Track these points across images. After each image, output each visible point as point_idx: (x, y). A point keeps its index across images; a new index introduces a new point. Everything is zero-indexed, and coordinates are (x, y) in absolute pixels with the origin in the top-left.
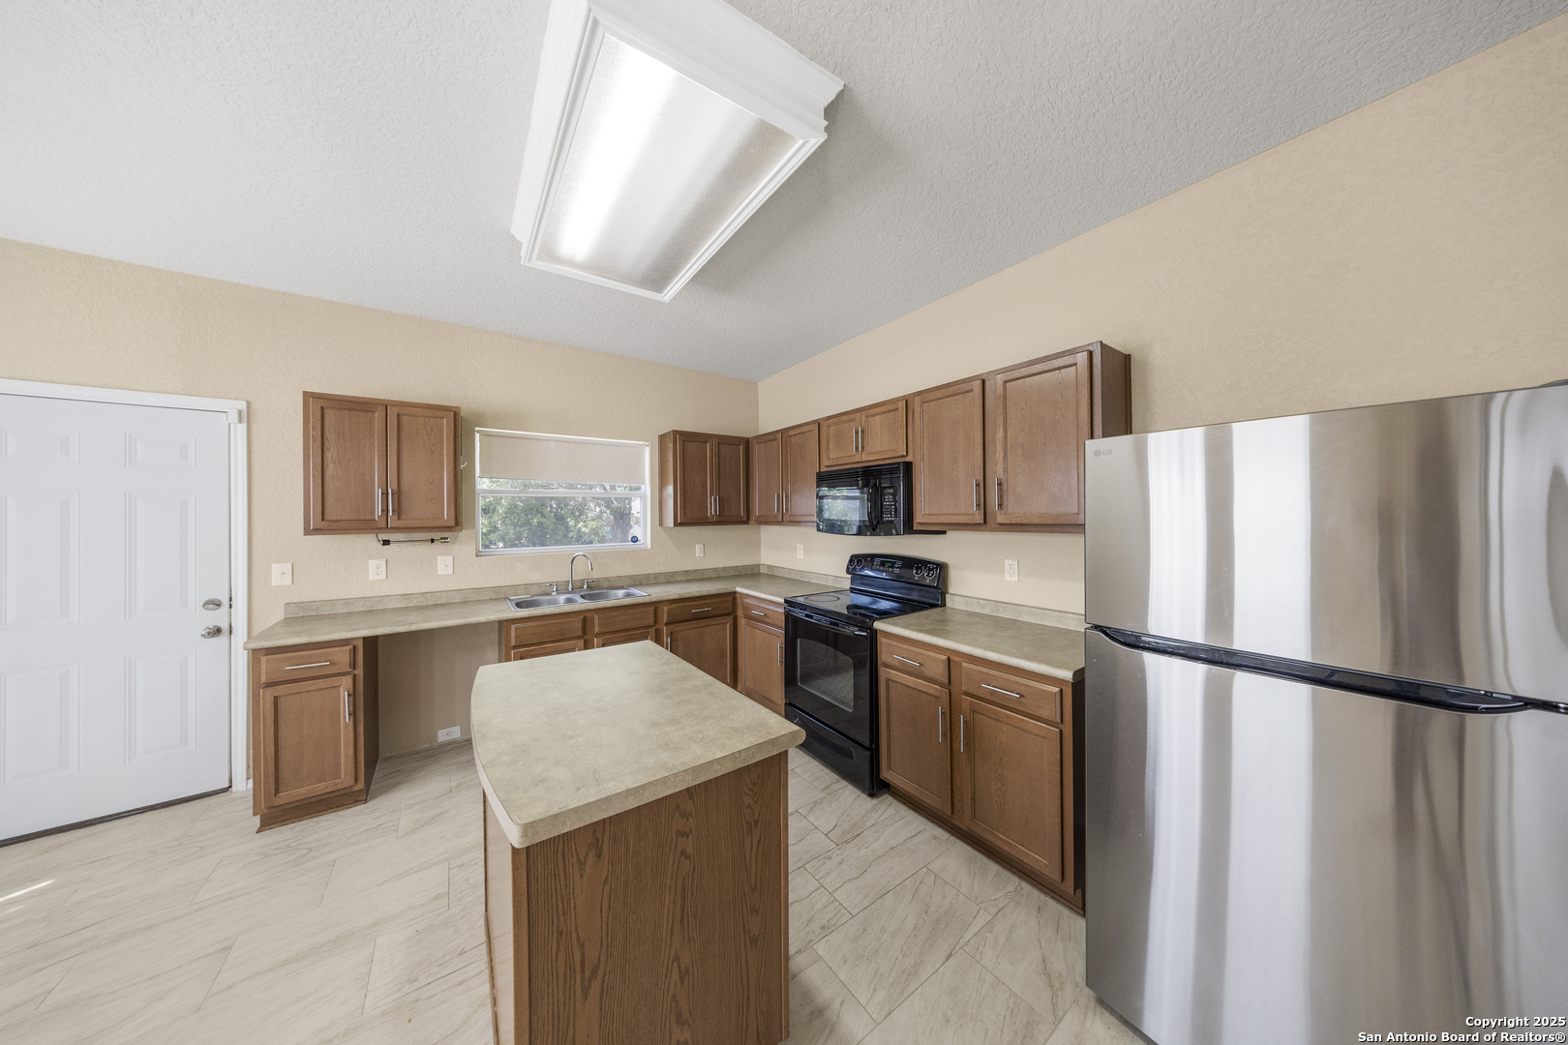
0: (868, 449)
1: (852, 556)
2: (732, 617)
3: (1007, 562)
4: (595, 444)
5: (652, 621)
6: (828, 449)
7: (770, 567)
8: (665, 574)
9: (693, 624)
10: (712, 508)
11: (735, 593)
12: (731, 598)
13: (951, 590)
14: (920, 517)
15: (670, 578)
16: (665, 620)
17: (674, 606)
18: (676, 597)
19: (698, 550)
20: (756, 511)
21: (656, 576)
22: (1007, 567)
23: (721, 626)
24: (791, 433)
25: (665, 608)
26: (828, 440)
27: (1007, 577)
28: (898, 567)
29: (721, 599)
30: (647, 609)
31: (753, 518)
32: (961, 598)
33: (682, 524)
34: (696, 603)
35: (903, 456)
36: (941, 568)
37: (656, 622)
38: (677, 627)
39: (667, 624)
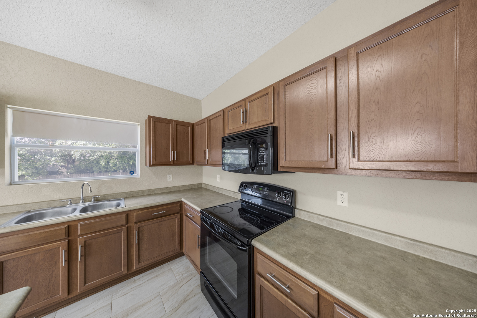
0: (250, 121)
1: (242, 183)
2: (179, 214)
3: (339, 193)
4: (105, 122)
5: (124, 222)
6: (228, 124)
7: (206, 184)
8: (149, 190)
9: (154, 221)
10: (172, 157)
11: (182, 201)
12: (179, 204)
13: (298, 206)
14: (282, 163)
15: (151, 193)
16: (134, 220)
17: (140, 212)
18: (142, 207)
19: (169, 178)
20: (197, 159)
21: (143, 192)
22: (339, 196)
23: (172, 220)
24: (211, 118)
25: (135, 214)
26: (228, 119)
27: (339, 203)
28: (266, 191)
29: (173, 206)
30: (121, 216)
31: (195, 162)
32: (306, 213)
33: (153, 165)
34: (156, 209)
35: (272, 123)
36: (292, 193)
37: (127, 222)
38: (143, 224)
39: (136, 223)
